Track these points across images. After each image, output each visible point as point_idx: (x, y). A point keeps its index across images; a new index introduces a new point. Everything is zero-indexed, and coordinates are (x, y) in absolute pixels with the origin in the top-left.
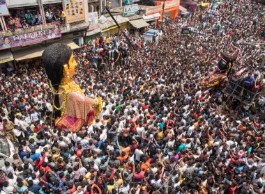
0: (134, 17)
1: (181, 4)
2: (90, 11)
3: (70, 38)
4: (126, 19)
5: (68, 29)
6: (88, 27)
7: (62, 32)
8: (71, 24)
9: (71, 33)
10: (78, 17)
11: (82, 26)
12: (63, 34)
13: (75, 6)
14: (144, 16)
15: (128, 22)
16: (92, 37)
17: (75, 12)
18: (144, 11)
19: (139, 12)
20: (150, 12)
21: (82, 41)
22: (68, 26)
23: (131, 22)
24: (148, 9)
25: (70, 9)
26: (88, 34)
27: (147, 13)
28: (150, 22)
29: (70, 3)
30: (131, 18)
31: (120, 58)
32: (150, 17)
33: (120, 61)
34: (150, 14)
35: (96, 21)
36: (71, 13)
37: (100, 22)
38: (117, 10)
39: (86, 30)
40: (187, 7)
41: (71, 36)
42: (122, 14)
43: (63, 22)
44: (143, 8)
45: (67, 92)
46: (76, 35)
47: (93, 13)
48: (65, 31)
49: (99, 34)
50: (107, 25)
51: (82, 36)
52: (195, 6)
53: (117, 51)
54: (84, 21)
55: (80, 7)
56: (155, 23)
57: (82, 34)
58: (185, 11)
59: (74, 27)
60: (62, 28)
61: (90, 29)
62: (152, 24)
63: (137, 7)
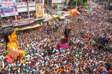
0: (60, 15)
1: (77, 10)
2: (45, 13)
3: (38, 23)
4: (58, 16)
5: (37, 19)
6: (44, 19)
7: (35, 20)
8: (38, 18)
10: (41, 15)
11: (42, 18)
12: (35, 21)
13: (40, 11)
14: (64, 15)
15: (58, 17)
18: (64, 13)
19: (62, 13)
20: (66, 13)
21: (42, 24)
22: (37, 18)
24: (65, 12)
25: (38, 13)
26: (44, 21)
27: (65, 14)
28: (66, 17)
29: (38, 11)
30: (59, 15)
31: (55, 30)
33: (55, 31)
35: (47, 16)
37: (48, 17)
38: (55, 13)
39: (43, 20)
40: (80, 11)
41: (38, 22)
43: (35, 17)
44: (64, 12)
46: (40, 21)
47: (46, 14)
48: (36, 20)
49: (48, 21)
50: (51, 18)
51: (42, 22)
52: (83, 11)
54: (43, 17)
55: (42, 12)
58: (79, 13)
59: (39, 19)
60: (35, 19)
62: (67, 17)
63: (61, 12)
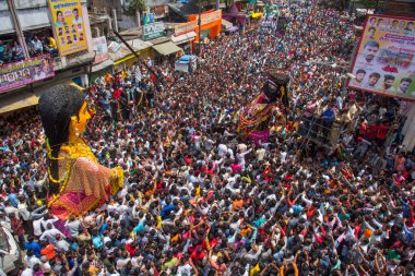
0: (159, 40)
1: (223, 17)
2: (94, 35)
3: (68, 77)
4: (149, 44)
5: (64, 63)
6: (94, 59)
7: (56, 68)
8: (68, 57)
9: (68, 69)
10: (76, 46)
11: (84, 58)
12: (57, 72)
13: (71, 29)
14: (173, 38)
15: (151, 48)
16: (100, 73)
17: (72, 39)
18: (172, 31)
19: (167, 33)
20: (181, 30)
21: (86, 80)
22: (64, 60)
23: (156, 47)
24: (178, 28)
25: (65, 36)
26: (94, 69)
27: (177, 32)
28: (182, 45)
30: (155, 41)
31: (144, 100)
32: (182, 38)
33: (144, 104)
34: (181, 34)
35: (105, 49)
36: (66, 41)
37: (110, 50)
38: (134, 31)
39: (90, 63)
40: (233, 20)
41: (70, 73)
42: (141, 37)
44: (171, 26)
45: (72, 157)
46: (78, 70)
47: (98, 39)
48: (60, 67)
49: (109, 68)
50: (121, 54)
51: (85, 72)
52: (244, 18)
53: (138, 89)
54: (86, 51)
55: (79, 31)
56: (191, 45)
57: (85, 69)
58: (229, 26)
59: (73, 61)
60: (54, 64)
61: (96, 61)
62: (186, 47)
63: (162, 26)
